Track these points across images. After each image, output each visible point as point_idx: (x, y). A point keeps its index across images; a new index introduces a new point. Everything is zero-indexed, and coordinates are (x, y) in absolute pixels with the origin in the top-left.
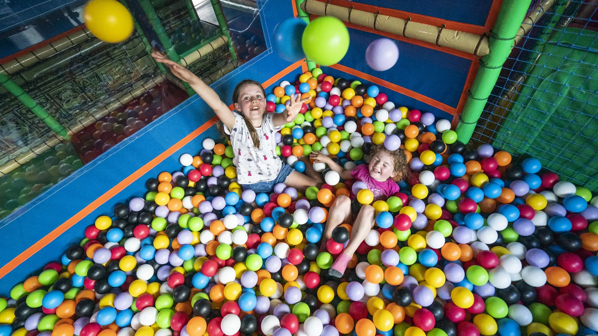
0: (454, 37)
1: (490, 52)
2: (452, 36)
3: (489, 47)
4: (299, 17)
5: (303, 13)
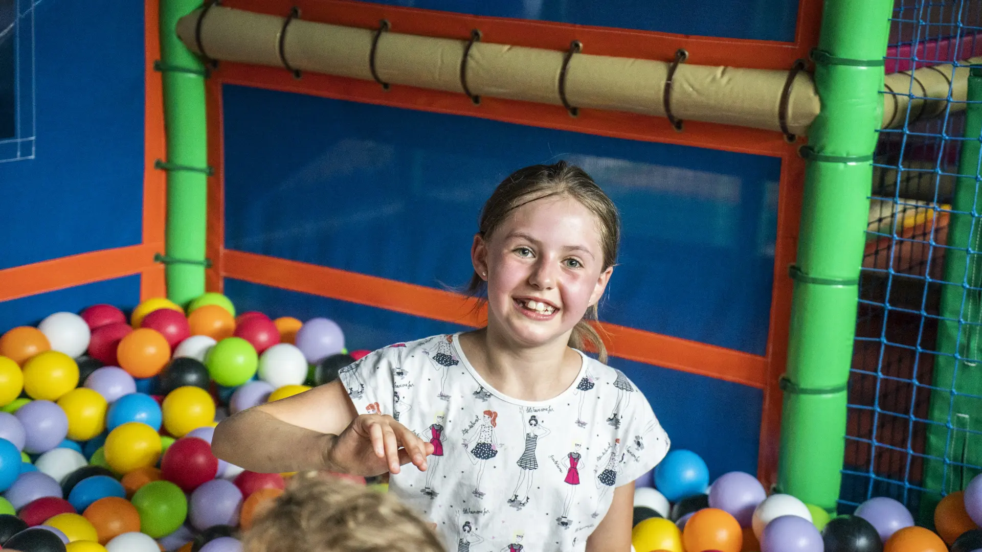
0: (714, 79)
1: (823, 106)
2: (709, 79)
3: (817, 92)
4: (164, 68)
5: (182, 56)
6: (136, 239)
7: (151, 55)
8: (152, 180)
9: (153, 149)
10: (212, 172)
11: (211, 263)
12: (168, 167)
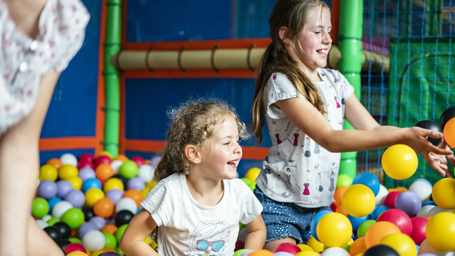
1: (342, 54)
3: (339, 50)
4: (105, 74)
5: (111, 69)
6: (93, 134)
7: (101, 69)
8: (100, 114)
9: (100, 103)
10: (121, 111)
11: (120, 146)
12: (105, 110)
